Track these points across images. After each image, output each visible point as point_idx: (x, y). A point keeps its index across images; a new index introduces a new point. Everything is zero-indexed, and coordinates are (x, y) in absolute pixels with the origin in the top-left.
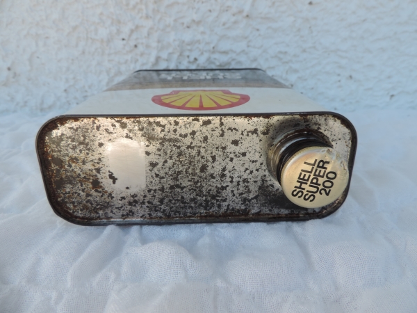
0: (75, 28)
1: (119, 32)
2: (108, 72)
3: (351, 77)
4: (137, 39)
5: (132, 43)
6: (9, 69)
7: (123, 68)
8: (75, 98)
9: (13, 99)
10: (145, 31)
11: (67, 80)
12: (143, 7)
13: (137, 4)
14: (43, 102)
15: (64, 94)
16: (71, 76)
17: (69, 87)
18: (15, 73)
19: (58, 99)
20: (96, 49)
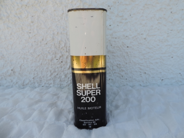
0: (39, 55)
1: (55, 57)
2: (50, 71)
3: (145, 73)
4: (62, 60)
5: (61, 61)
6: (12, 70)
7: (57, 70)
8: (37, 81)
9: (12, 81)
10: (65, 57)
11: (34, 74)
12: (65, 48)
13: (63, 47)
14: (24, 82)
15: (33, 80)
16: (36, 73)
17: (35, 77)
18: (14, 72)
19: (30, 81)
20: (46, 63)
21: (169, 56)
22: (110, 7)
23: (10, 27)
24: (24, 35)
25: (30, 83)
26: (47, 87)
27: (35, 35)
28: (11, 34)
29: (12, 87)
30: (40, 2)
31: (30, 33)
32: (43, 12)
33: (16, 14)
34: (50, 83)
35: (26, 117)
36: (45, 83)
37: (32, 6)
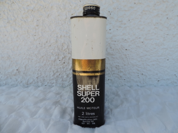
0: (43, 57)
1: (58, 58)
2: (53, 72)
3: (143, 74)
4: (64, 61)
5: (63, 62)
6: (17, 70)
7: (59, 70)
8: (40, 80)
9: (17, 80)
10: (67, 58)
11: (38, 74)
12: (68, 50)
13: (65, 49)
14: (28, 81)
15: (36, 79)
16: (40, 73)
17: (39, 76)
18: (19, 71)
19: (34, 80)
20: (50, 64)
21: (165, 59)
22: (110, 13)
23: (17, 30)
24: (29, 38)
25: (34, 82)
26: (49, 86)
27: (39, 38)
28: (17, 37)
29: (17, 86)
30: (45, 7)
31: (35, 35)
32: (48, 17)
33: (23, 18)
34: (52, 83)
35: (33, 114)
36: (48, 83)
37: (38, 11)
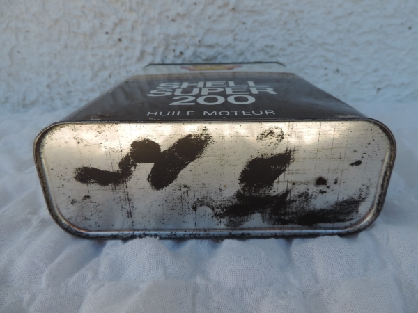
1: (102, 25)
2: (92, 66)
3: (338, 71)
4: (120, 33)
5: (116, 37)
7: (107, 62)
8: (59, 94)
10: (128, 25)
11: (50, 76)
15: (47, 90)
16: (54, 71)
17: (52, 82)
19: (41, 94)
20: (79, 43)
21: (402, 24)
25: (41, 99)
